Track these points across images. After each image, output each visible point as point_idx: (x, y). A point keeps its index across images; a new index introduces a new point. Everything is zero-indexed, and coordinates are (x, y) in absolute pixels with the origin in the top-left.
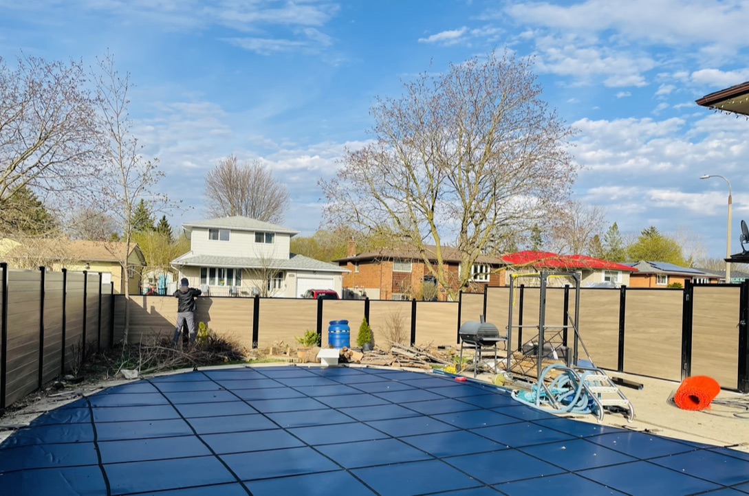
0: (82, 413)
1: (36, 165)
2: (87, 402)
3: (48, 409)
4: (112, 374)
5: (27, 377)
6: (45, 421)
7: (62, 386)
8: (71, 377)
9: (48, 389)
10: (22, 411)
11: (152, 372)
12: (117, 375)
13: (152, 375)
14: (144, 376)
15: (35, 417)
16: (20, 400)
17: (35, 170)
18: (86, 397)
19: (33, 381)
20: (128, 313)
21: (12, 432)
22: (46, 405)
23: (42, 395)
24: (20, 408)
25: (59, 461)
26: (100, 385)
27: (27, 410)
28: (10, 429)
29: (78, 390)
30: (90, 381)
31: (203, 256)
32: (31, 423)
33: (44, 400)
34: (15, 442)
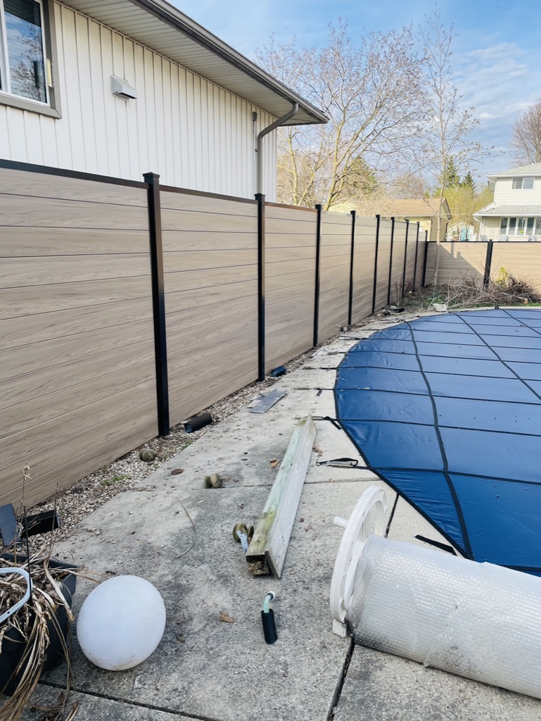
0: (406, 333)
1: (372, 133)
2: (408, 326)
3: (380, 328)
4: (425, 307)
5: (365, 304)
6: (379, 336)
7: (389, 313)
8: (395, 307)
9: (379, 315)
10: (362, 328)
11: (458, 307)
12: (429, 308)
13: (458, 310)
14: (452, 310)
15: (372, 332)
16: (360, 321)
17: (371, 137)
18: (407, 322)
19: (369, 308)
20: (438, 258)
21: (357, 341)
22: (378, 325)
23: (375, 319)
24: (360, 326)
25: (391, 365)
26: (416, 315)
27: (366, 327)
28: (357, 339)
29: (401, 317)
30: (408, 311)
31: (504, 206)
32: (370, 336)
33: (377, 322)
34: (360, 348)
